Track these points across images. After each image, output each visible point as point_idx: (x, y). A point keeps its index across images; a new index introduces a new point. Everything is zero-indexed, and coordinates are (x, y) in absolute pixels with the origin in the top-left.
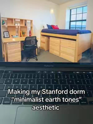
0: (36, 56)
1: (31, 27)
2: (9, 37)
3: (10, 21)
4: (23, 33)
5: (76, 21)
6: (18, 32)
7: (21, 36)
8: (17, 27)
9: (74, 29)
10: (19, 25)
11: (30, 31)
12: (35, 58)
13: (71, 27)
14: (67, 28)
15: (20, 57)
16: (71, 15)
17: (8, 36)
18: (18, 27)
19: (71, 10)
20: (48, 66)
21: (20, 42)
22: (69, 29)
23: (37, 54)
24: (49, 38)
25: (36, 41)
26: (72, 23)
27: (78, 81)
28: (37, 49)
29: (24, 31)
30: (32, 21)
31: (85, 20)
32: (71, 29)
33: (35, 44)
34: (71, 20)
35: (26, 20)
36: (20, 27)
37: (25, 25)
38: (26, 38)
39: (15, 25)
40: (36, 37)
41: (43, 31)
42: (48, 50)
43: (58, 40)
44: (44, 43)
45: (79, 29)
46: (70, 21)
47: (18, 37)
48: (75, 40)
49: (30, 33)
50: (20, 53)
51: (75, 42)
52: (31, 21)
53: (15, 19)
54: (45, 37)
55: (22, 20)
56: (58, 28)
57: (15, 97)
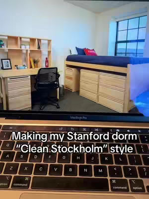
0: (57, 100)
1: (49, 52)
2: (11, 69)
3: (14, 41)
4: (35, 62)
5: (127, 42)
6: (25, 60)
7: (31, 67)
8: (25, 52)
9: (123, 55)
10: (28, 47)
11: (47, 58)
12: (55, 104)
13: (118, 52)
14: (111, 53)
15: (30, 102)
16: (117, 31)
17: (10, 67)
18: (27, 51)
19: (118, 22)
20: (77, 118)
21: (29, 77)
22: (114, 55)
23: (58, 98)
24: (80, 71)
25: (58, 76)
26: (120, 46)
28: (58, 89)
29: (36, 59)
30: (50, 41)
31: (143, 41)
32: (118, 55)
33: (55, 81)
34: (119, 40)
35: (39, 40)
36: (29, 52)
37: (39, 48)
38: (40, 70)
39: (21, 48)
40: (57, 68)
41: (69, 59)
42: (78, 92)
43: (94, 75)
44: (71, 78)
45: (131, 56)
46: (117, 42)
47: (26, 68)
48: (125, 75)
49: (47, 61)
50: (30, 96)
51: (125, 77)
52: (49, 41)
53: (21, 38)
54: (73, 69)
55: (33, 40)
56: (95, 54)
57: (17, 175)
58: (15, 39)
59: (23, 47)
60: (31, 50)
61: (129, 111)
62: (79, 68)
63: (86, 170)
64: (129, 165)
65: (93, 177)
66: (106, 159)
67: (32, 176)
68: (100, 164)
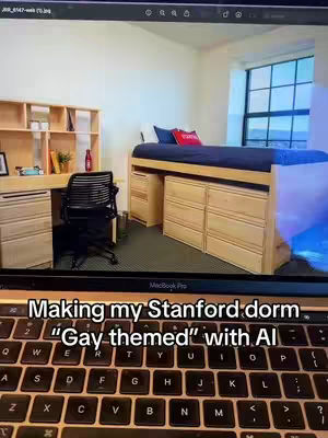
0: (112, 246)
1: (94, 138)
2: (7, 174)
3: (12, 113)
4: (61, 159)
5: (269, 114)
6: (40, 155)
7: (53, 171)
8: (38, 136)
9: (261, 145)
10: (45, 126)
11: (88, 152)
12: (110, 256)
13: (249, 137)
14: (233, 140)
15: (49, 250)
16: (248, 90)
17: (5, 172)
18: (43, 134)
19: (248, 72)
21: (49, 192)
22: (239, 145)
23: (114, 240)
24: (163, 180)
25: (113, 190)
26: (253, 124)
27: (283, 358)
28: (114, 220)
29: (64, 153)
30: (96, 112)
31: (305, 112)
32: (250, 145)
33: (107, 203)
34: (250, 111)
35: (71, 111)
36: (48, 137)
37: (71, 127)
38: (73, 177)
39: (29, 127)
40: (111, 174)
41: (139, 152)
42: (159, 227)
43: (197, 188)
44: (143, 196)
45: (280, 146)
46: (247, 116)
47: (41, 172)
48: (265, 188)
49: (89, 158)
50: (49, 236)
51: (265, 194)
52: (94, 113)
53: (29, 106)
54: (148, 175)
55: (56, 110)
56: (197, 143)
57: (27, 423)
58: (17, 108)
59: (35, 127)
60: (51, 134)
61: (275, 271)
62: (161, 174)
63: (185, 412)
64: (284, 399)
65: (202, 427)
66: (232, 384)
67: (61, 425)
68: (217, 397)
